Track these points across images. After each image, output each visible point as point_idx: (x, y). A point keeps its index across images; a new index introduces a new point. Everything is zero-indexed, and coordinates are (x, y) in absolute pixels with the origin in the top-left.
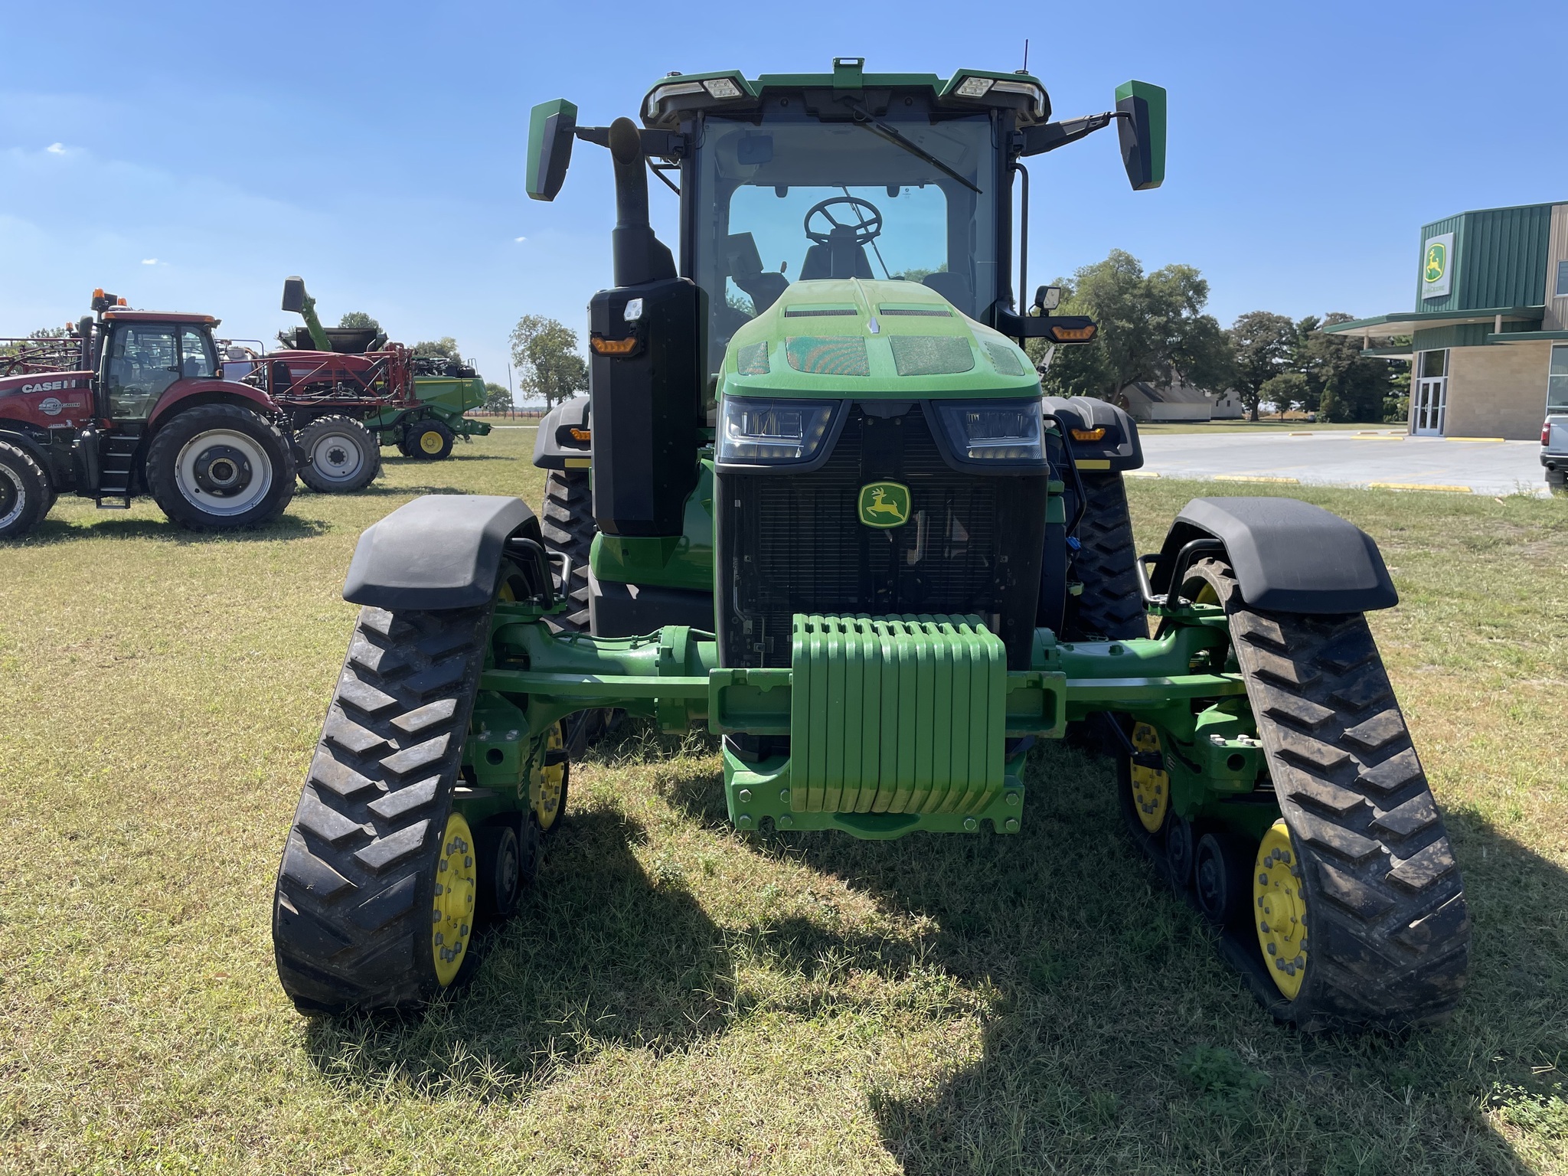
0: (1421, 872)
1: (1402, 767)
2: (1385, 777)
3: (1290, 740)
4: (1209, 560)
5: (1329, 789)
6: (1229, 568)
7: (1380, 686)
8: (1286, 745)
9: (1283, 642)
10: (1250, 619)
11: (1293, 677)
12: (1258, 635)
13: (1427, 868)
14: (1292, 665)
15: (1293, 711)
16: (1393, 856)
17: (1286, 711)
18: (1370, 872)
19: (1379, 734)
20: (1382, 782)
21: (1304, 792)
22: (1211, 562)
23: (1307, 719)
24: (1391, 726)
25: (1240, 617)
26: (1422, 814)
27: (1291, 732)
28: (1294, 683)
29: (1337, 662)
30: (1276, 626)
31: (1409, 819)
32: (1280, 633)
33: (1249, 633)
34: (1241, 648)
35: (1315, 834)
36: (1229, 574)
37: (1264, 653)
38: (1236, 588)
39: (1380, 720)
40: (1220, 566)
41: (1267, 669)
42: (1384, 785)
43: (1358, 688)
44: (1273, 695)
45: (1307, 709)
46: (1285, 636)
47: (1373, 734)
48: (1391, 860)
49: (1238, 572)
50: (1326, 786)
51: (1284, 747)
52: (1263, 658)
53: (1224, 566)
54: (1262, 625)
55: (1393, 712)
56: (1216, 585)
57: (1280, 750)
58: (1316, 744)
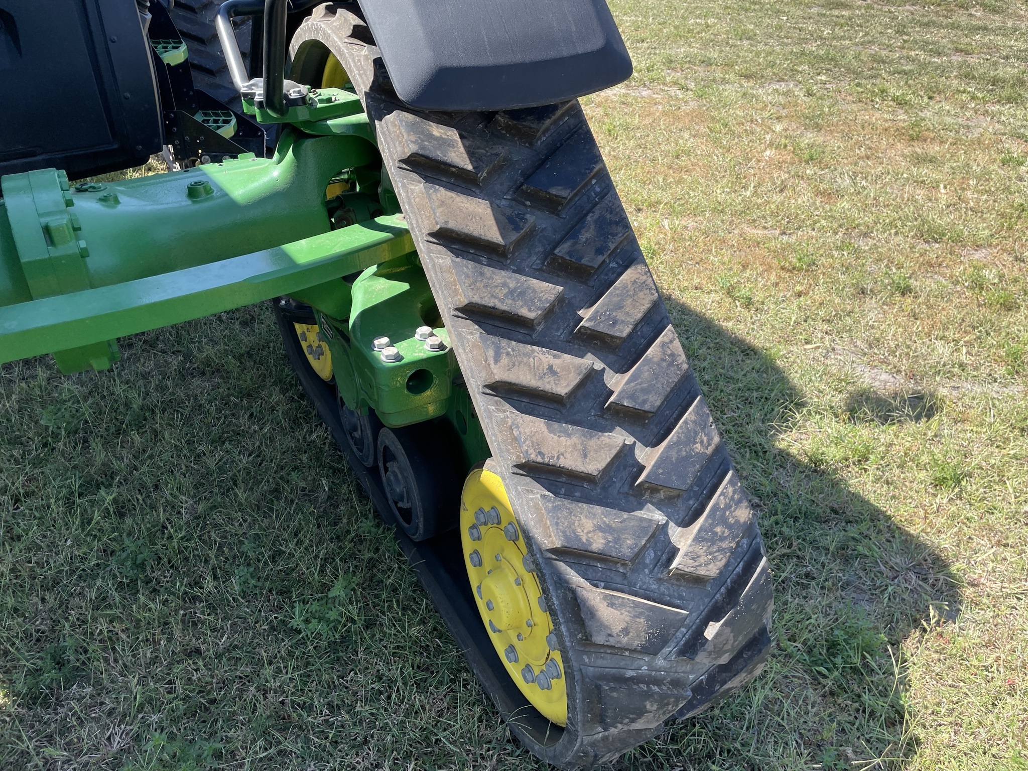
0: (715, 548)
1: (664, 364)
2: (645, 391)
3: (505, 360)
4: (327, 8)
5: (574, 439)
6: (362, 23)
7: (617, 223)
8: (500, 374)
9: (470, 167)
10: (412, 127)
11: (492, 232)
12: (427, 158)
13: (722, 539)
14: (489, 211)
15: (502, 301)
16: (671, 524)
17: (491, 305)
18: (646, 566)
19: (627, 314)
20: (645, 402)
21: (539, 459)
22: (331, 11)
23: (524, 312)
24: (641, 295)
25: (393, 123)
26: (702, 442)
27: (504, 343)
28: (498, 245)
29: (554, 191)
30: (453, 134)
31: (689, 456)
32: (462, 150)
33: (413, 155)
34: (404, 186)
35: (567, 538)
36: (363, 34)
37: (443, 193)
38: (379, 64)
39: (625, 287)
40: (346, 20)
41: (452, 225)
42: (647, 407)
43: (588, 235)
44: (467, 276)
45: (522, 294)
46: (471, 154)
47: (620, 316)
48: (670, 532)
49: (377, 32)
50: (569, 435)
51: (497, 378)
52: (442, 203)
53: (354, 20)
54: (430, 136)
55: (640, 268)
56: (345, 58)
57: (490, 381)
58: (543, 357)
